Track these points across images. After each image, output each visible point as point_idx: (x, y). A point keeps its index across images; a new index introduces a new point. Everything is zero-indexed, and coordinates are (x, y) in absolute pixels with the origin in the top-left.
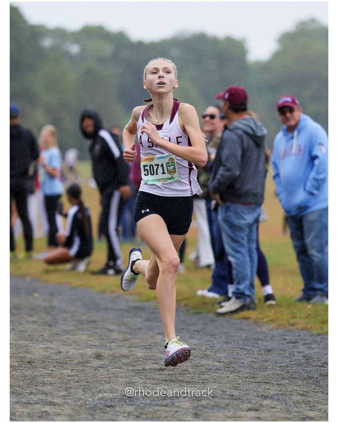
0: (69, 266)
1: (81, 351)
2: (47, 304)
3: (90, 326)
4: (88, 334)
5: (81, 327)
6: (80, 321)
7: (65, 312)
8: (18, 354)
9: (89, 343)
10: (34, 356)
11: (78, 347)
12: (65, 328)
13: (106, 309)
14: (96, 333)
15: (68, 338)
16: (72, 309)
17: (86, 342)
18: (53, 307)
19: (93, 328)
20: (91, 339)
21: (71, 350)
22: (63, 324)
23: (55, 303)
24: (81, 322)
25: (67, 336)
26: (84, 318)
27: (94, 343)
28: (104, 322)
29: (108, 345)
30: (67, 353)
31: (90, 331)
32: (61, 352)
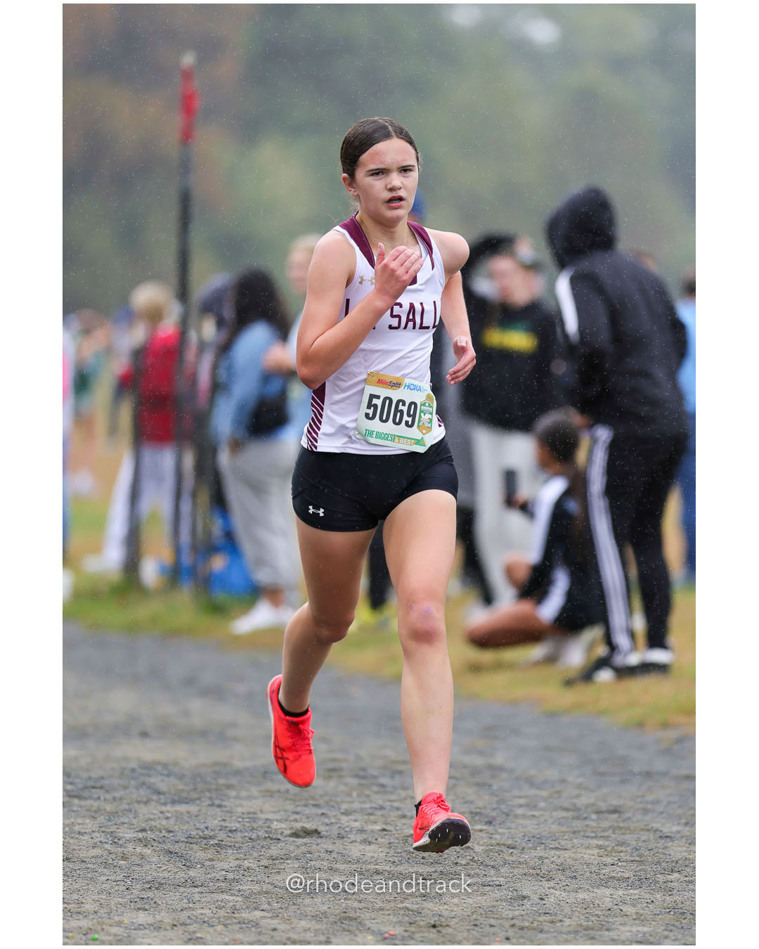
0: (537, 652)
1: (581, 896)
2: (479, 761)
3: (606, 824)
4: (600, 847)
5: (578, 824)
6: (576, 809)
7: (531, 782)
8: (402, 902)
9: (606, 871)
10: (446, 906)
11: (573, 886)
12: (531, 827)
13: (648, 775)
14: (622, 844)
15: (541, 858)
16: (552, 774)
17: (594, 869)
18: (495, 770)
19: (614, 829)
20: (609, 860)
21: (552, 891)
22: (524, 816)
23: (499, 759)
24: (577, 812)
25: (540, 852)
26: (584, 800)
27: (618, 872)
28: (645, 811)
29: (661, 878)
30: (542, 899)
31: (606, 838)
32: (524, 897)
